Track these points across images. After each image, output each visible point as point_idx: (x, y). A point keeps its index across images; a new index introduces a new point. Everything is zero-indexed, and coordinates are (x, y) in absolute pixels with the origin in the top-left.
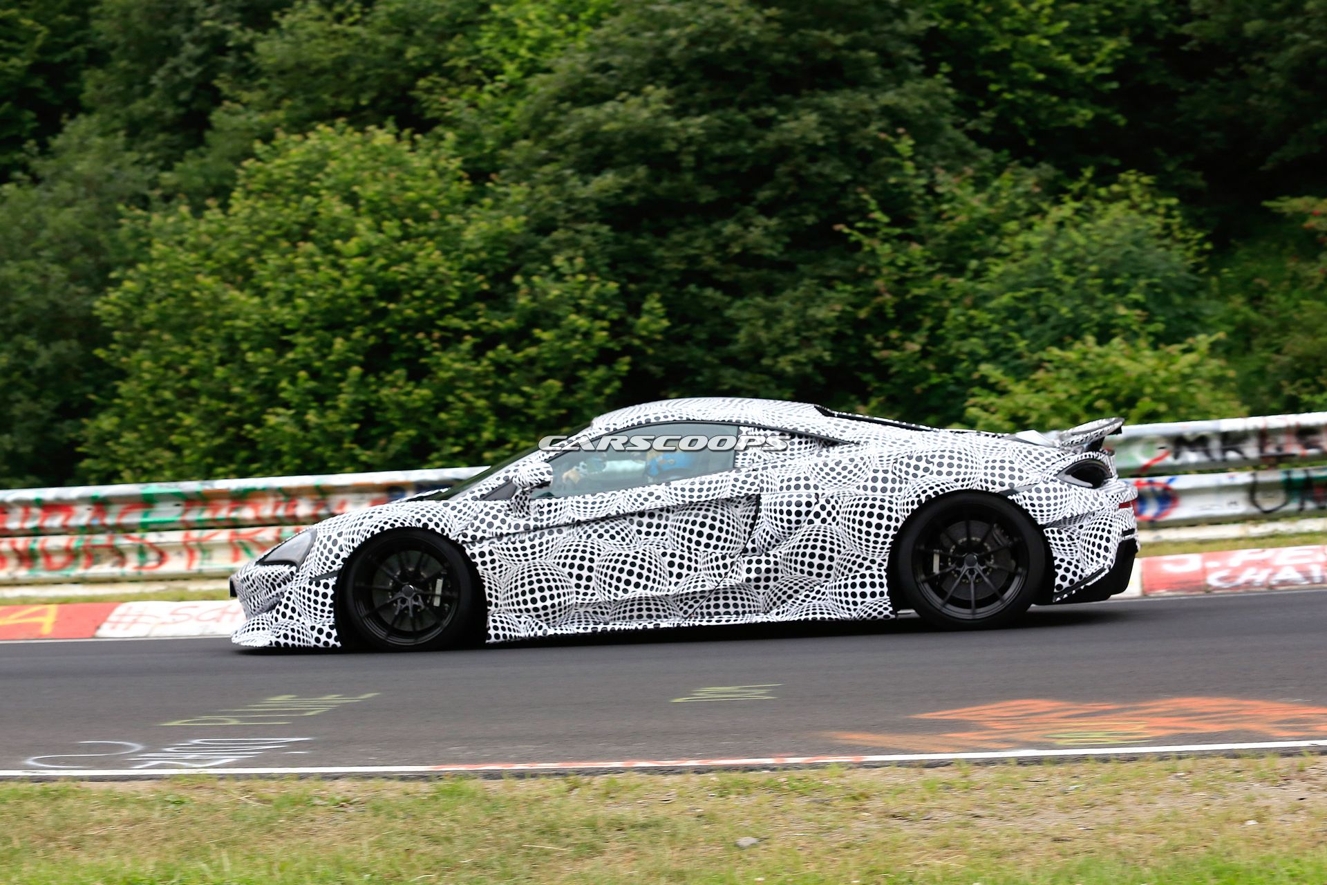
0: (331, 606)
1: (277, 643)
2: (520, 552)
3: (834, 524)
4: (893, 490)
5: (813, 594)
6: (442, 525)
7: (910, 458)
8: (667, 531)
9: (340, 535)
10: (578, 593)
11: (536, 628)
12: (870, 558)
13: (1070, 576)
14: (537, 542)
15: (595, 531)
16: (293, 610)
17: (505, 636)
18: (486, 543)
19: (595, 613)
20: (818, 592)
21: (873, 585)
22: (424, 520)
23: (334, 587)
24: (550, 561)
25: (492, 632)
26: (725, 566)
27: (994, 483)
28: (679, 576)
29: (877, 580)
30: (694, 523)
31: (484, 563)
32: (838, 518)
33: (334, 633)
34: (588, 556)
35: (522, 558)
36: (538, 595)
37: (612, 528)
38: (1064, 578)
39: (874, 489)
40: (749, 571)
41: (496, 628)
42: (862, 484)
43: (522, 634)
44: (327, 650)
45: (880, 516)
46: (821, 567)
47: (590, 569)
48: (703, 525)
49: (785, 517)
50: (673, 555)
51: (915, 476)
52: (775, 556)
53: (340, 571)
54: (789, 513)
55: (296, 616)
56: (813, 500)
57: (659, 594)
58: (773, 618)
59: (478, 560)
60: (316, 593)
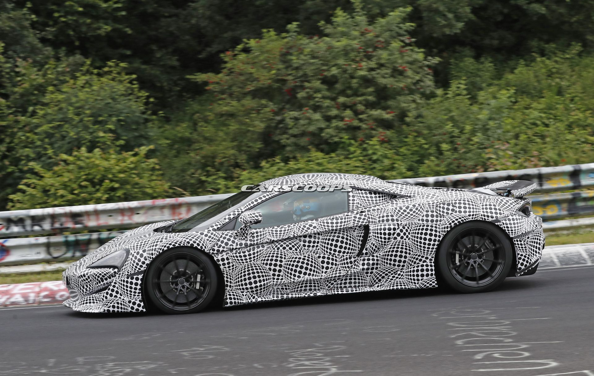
0: (139, 290)
1: (108, 310)
2: (243, 258)
3: (407, 239)
4: (437, 221)
5: (396, 276)
6: (201, 245)
7: (444, 204)
8: (319, 245)
9: (144, 251)
10: (274, 279)
11: (252, 298)
12: (425, 256)
13: (525, 263)
14: (252, 252)
15: (281, 246)
16: (117, 292)
17: (235, 303)
18: (224, 253)
19: (283, 289)
20: (399, 275)
21: (427, 270)
22: (191, 242)
23: (142, 280)
24: (259, 262)
25: (228, 301)
26: (351, 262)
27: (488, 216)
28: (327, 268)
29: (429, 268)
30: (333, 240)
31: (224, 264)
32: (409, 236)
33: (142, 304)
34: (279, 259)
35: (244, 261)
36: (252, 280)
37: (290, 244)
38: (522, 264)
39: (427, 221)
40: (363, 264)
41: (231, 299)
42: (421, 218)
43: (244, 302)
44: (138, 314)
45: (431, 235)
46: (400, 261)
47: (281, 266)
48: (337, 241)
49: (383, 236)
50: (324, 257)
51: (447, 213)
52: (377, 256)
53: (145, 271)
54: (385, 234)
55: (119, 296)
56: (396, 227)
57: (316, 278)
58: (376, 288)
59: (221, 263)
60: (131, 283)
